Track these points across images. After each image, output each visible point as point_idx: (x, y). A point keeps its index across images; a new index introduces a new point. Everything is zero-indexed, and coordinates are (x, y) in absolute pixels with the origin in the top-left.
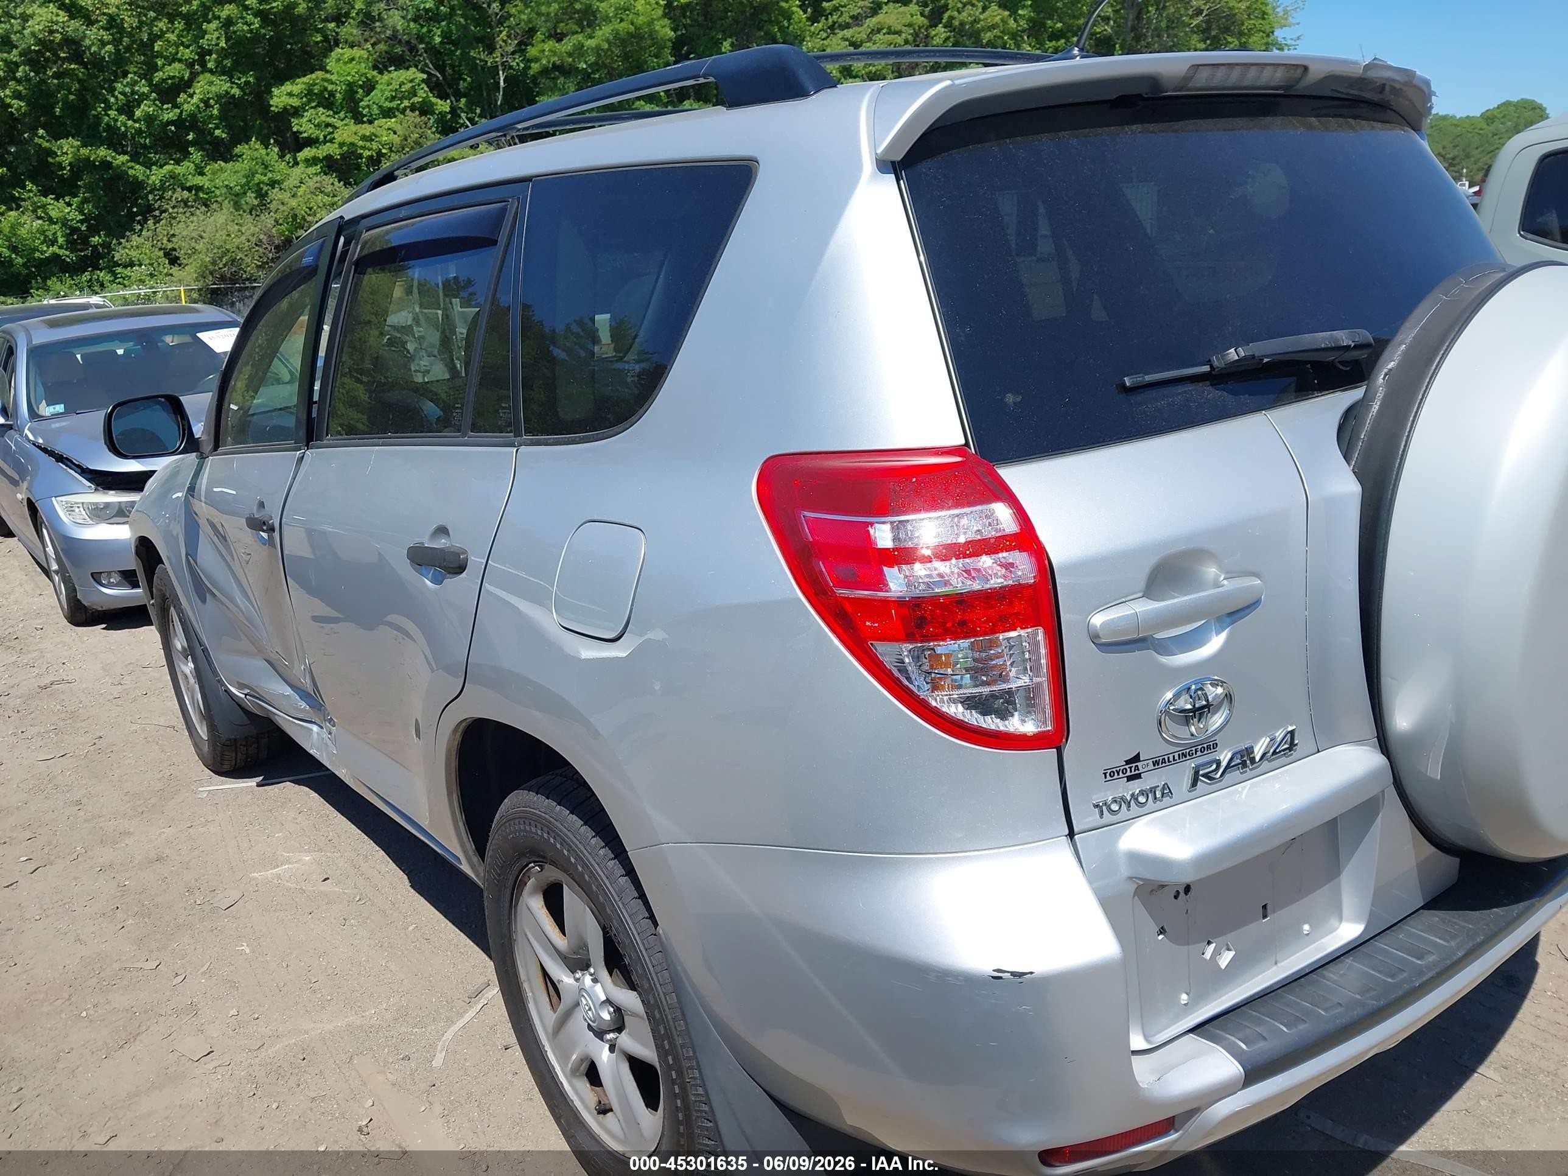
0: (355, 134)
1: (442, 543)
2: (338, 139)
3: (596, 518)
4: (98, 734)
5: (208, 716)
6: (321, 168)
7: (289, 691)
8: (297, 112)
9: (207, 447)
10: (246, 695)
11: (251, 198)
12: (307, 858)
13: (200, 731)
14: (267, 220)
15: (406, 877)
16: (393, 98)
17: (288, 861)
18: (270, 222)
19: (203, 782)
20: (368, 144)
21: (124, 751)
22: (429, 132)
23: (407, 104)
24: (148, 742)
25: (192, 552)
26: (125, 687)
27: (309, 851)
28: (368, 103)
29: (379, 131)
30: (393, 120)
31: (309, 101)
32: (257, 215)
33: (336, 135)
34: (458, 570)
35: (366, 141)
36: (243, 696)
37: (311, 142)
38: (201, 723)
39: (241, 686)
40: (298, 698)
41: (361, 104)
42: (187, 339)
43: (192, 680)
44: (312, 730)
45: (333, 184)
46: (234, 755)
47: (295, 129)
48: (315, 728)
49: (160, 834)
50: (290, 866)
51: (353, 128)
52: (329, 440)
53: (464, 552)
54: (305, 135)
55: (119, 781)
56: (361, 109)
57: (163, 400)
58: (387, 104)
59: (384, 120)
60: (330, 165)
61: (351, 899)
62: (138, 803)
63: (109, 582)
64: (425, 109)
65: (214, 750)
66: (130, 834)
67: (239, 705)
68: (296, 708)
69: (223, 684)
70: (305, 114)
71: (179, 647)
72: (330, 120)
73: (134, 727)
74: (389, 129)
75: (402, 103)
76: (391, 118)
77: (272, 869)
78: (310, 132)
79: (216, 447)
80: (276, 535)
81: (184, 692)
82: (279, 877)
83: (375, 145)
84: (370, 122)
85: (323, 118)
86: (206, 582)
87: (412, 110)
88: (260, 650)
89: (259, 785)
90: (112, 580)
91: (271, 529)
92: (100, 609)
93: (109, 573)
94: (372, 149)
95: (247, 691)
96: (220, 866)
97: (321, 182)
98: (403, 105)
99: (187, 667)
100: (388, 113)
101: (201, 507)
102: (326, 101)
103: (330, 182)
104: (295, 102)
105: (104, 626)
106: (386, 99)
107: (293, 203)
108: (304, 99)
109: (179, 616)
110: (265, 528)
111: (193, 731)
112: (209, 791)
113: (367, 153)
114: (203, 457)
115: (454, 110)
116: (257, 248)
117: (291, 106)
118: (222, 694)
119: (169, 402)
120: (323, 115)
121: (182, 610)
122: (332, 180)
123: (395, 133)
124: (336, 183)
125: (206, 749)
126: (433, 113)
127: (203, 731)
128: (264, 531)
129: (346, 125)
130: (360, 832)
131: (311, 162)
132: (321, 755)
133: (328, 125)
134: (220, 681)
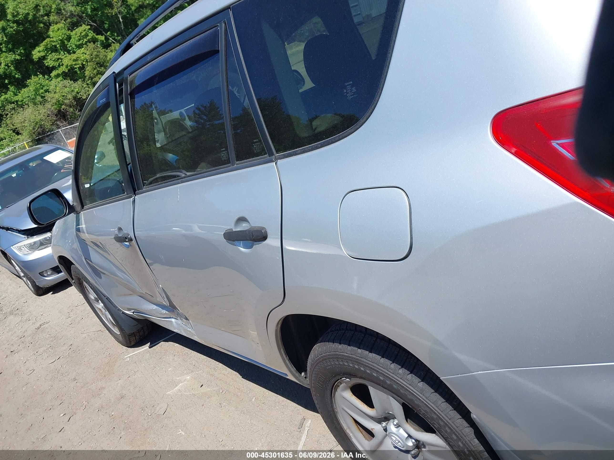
0: (70, 60)
1: (244, 227)
2: (65, 64)
3: (355, 189)
4: (70, 344)
5: (118, 324)
6: (62, 77)
7: (155, 307)
8: (44, 58)
9: (78, 208)
10: (133, 313)
11: (39, 99)
12: (188, 377)
13: (114, 331)
14: (48, 105)
15: (238, 374)
16: (80, 40)
17: (180, 382)
18: (50, 106)
19: (125, 353)
20: (77, 62)
21: (84, 348)
22: (100, 49)
23: (86, 40)
24: (93, 341)
25: (88, 258)
26: (72, 318)
27: (187, 374)
28: (71, 45)
29: (79, 55)
30: (83, 49)
31: (48, 52)
32: (44, 105)
33: (63, 62)
34: (263, 239)
35: (76, 61)
36: (132, 313)
37: (54, 68)
38: (114, 327)
39: (129, 310)
40: (160, 309)
41: (68, 46)
42: (39, 162)
43: (103, 311)
44: (172, 321)
45: (69, 83)
46: (134, 338)
47: (46, 65)
48: (173, 320)
49: (117, 384)
50: (182, 384)
51: (69, 57)
52: (145, 188)
53: (263, 228)
54: (51, 66)
55: (88, 363)
56: (68, 48)
57: (50, 192)
58: (78, 43)
59: (79, 50)
60: (65, 75)
61: (218, 393)
62: (101, 372)
63: (48, 274)
64: (94, 41)
65: (125, 339)
66: (104, 388)
67: (131, 318)
68: (161, 314)
69: (121, 311)
70: (48, 57)
71: (93, 298)
72: (58, 57)
73: (84, 335)
74: (83, 53)
75: (84, 40)
76: (82, 48)
77: (175, 388)
78: (53, 64)
79: (83, 207)
80: (134, 242)
81: (101, 316)
82: (180, 391)
83: (80, 62)
84: (74, 53)
85: (56, 57)
86: (100, 269)
87: (90, 42)
88: (134, 292)
89: (150, 348)
90: (48, 273)
91: (131, 240)
92: (48, 287)
93: (46, 271)
94: (79, 64)
95: (133, 311)
96: (151, 393)
97: (64, 84)
98: (84, 41)
99: (100, 305)
100: (79, 47)
101: (85, 236)
102: (54, 49)
103: (68, 82)
104: (42, 54)
105: (52, 293)
106: (77, 41)
107: (57, 96)
108: (46, 52)
109: (90, 286)
110: (127, 240)
111: (111, 331)
112: (129, 357)
113: (78, 66)
114: (78, 213)
115: (107, 39)
116: (48, 118)
117: (41, 56)
118: (122, 315)
119: (53, 192)
120: (55, 56)
121: (91, 284)
122: (68, 81)
123: (86, 54)
124: (70, 82)
125: (121, 338)
126: (98, 41)
127: (116, 331)
128: (126, 242)
129: (66, 57)
130: (206, 357)
131: (57, 76)
132: (181, 332)
133: (58, 59)
134: (119, 310)
